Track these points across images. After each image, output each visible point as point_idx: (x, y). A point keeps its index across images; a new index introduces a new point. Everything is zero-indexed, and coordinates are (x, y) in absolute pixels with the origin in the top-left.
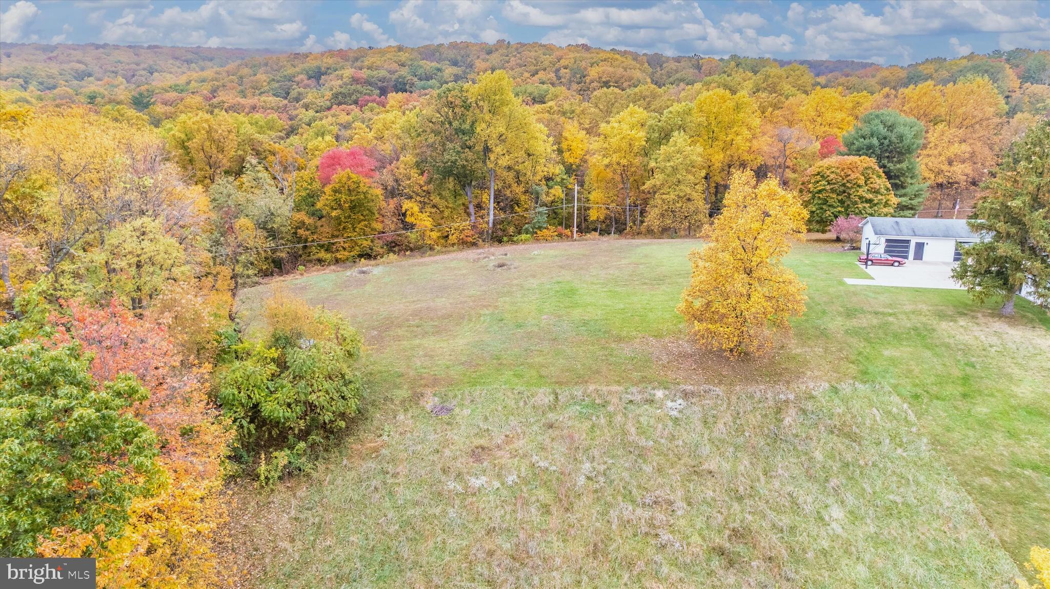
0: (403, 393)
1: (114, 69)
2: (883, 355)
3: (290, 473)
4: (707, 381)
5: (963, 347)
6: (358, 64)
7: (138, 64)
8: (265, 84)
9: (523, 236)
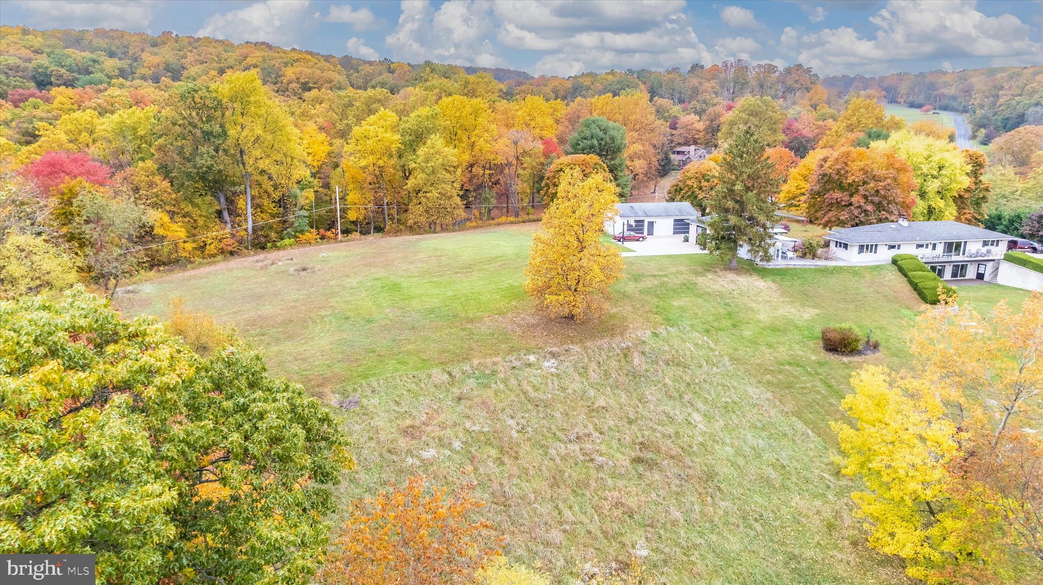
2: (673, 305)
4: (562, 343)
5: (718, 293)
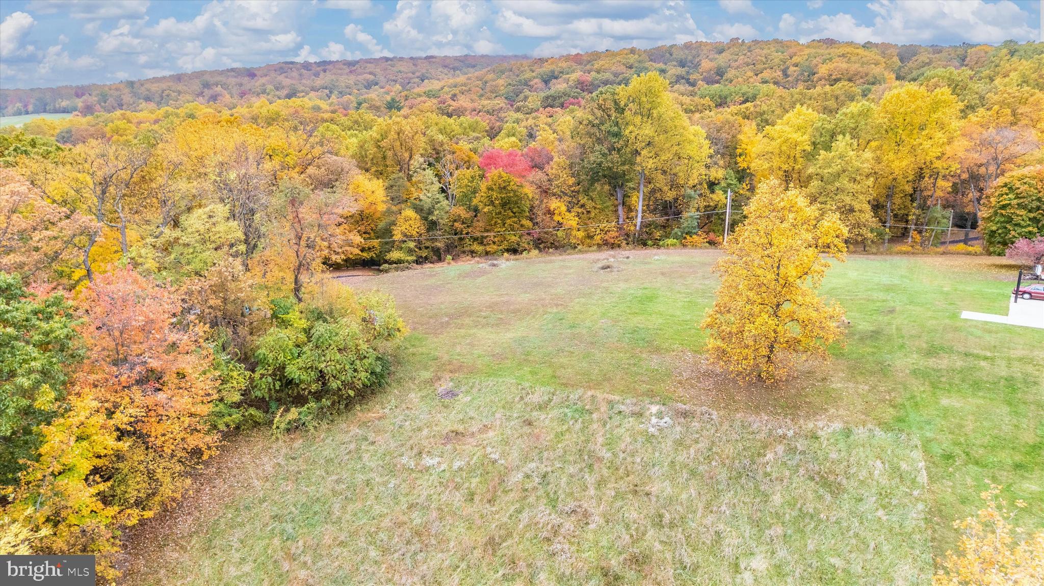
0: (426, 375)
1: (394, 78)
2: (939, 403)
3: (294, 428)
4: (713, 404)
6: (588, 67)
7: (413, 73)
8: (502, 88)
9: (670, 241)
